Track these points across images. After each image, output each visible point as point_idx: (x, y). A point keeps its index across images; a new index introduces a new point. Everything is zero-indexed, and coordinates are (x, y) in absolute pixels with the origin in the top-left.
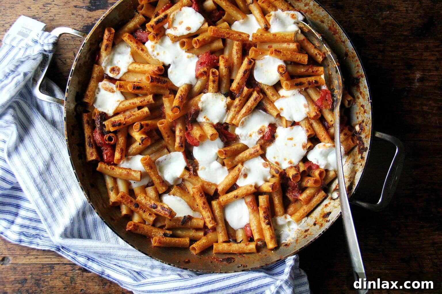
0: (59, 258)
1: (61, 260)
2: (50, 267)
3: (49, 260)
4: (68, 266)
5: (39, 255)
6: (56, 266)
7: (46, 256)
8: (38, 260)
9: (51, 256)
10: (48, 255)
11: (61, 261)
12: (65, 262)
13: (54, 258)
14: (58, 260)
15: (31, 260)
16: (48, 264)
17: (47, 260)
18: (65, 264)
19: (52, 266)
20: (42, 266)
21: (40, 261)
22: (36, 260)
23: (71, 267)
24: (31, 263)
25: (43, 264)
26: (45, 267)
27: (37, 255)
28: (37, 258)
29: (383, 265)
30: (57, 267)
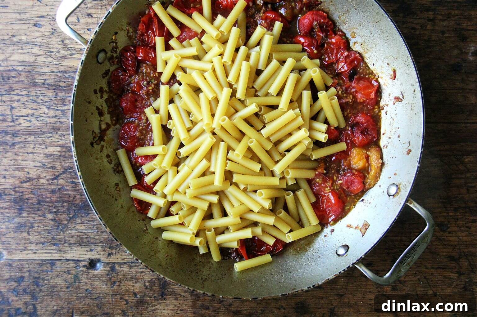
0: (61, 253)
1: (64, 255)
2: (51, 263)
3: (50, 255)
4: (71, 262)
5: (38, 250)
6: (57, 262)
7: (46, 251)
8: (37, 255)
9: (51, 251)
10: (48, 250)
11: (63, 257)
12: (68, 258)
13: (55, 253)
14: (60, 255)
15: (29, 255)
16: (48, 260)
17: (46, 255)
18: (68, 260)
19: (52, 263)
20: (41, 262)
21: (39, 257)
22: (34, 255)
23: (74, 263)
24: (29, 258)
25: (42, 260)
26: (45, 264)
27: (36, 250)
28: (35, 253)
29: (429, 263)
30: (58, 264)
